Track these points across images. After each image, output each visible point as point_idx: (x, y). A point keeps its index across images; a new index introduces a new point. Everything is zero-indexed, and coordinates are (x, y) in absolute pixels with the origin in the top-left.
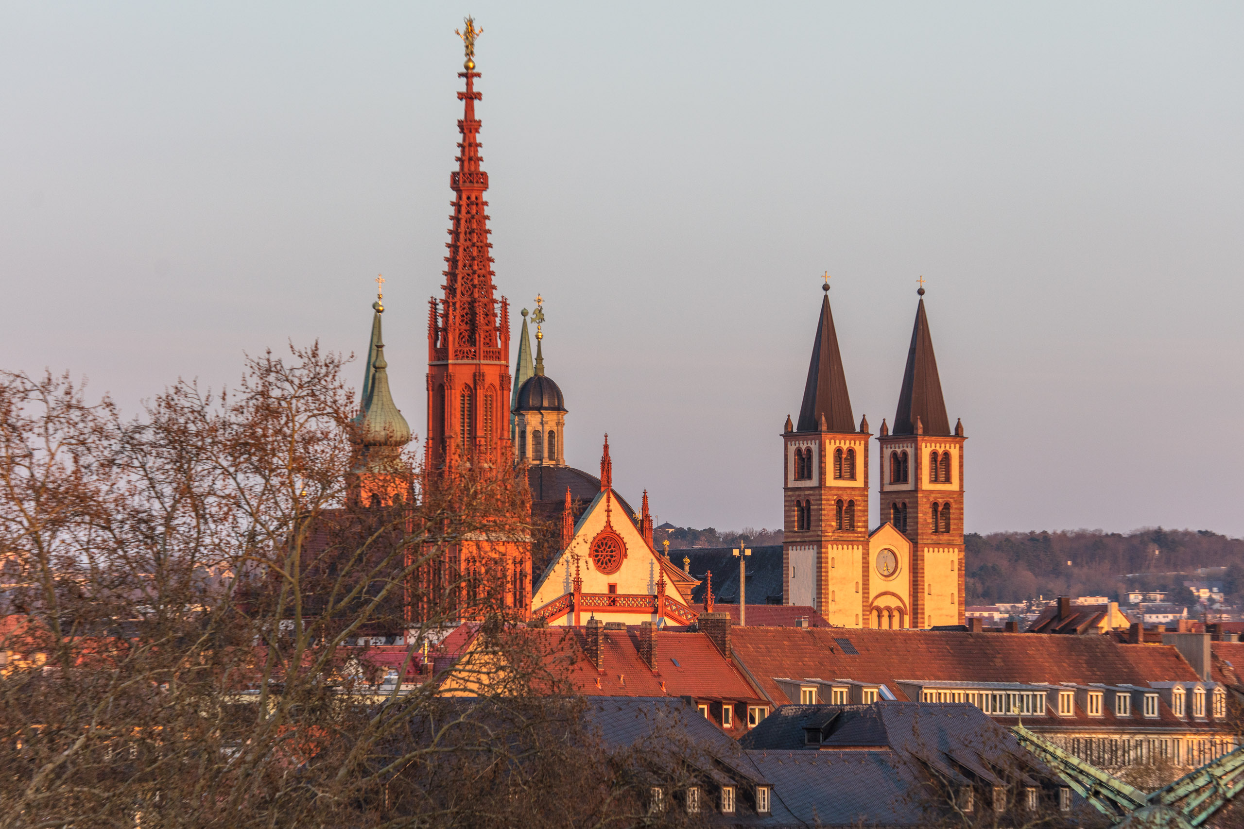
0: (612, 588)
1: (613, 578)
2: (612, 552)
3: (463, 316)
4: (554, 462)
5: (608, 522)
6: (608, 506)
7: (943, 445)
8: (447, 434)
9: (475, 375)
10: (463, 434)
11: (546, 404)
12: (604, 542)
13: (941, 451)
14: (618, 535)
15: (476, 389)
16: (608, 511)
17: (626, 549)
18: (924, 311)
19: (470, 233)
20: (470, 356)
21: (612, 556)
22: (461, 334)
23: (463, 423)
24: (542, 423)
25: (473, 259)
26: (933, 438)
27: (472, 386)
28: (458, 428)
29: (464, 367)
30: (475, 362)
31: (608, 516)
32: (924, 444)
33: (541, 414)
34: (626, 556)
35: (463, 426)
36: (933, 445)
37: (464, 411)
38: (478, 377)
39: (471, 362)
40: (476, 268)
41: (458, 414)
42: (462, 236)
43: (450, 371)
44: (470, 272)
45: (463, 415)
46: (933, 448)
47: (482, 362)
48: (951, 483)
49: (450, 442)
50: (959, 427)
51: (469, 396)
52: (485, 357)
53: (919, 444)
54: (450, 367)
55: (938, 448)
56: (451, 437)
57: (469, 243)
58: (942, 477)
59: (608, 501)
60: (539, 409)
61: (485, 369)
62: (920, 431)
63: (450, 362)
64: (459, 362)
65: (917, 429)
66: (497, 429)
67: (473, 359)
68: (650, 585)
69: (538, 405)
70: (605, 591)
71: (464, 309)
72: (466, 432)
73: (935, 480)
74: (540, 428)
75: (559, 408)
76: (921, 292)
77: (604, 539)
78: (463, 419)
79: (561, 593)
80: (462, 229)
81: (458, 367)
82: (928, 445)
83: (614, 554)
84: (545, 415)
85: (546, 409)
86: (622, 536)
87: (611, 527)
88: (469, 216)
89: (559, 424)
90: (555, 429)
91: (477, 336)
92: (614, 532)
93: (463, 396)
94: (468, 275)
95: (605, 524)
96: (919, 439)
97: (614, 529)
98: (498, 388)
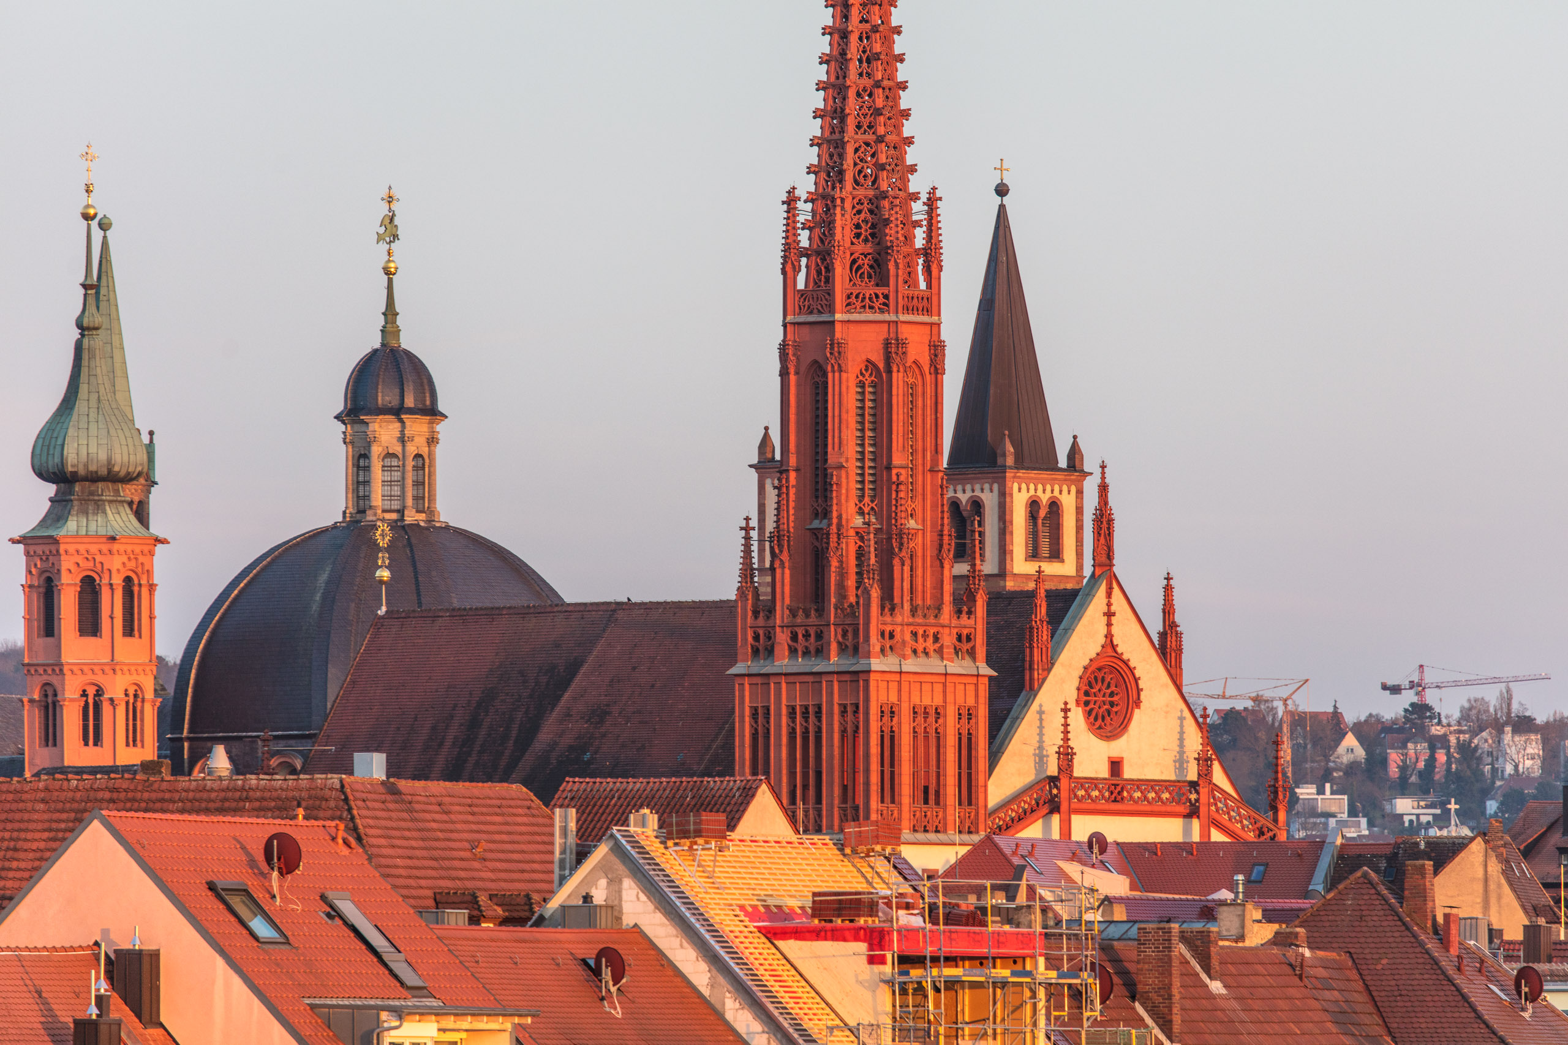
0: (1116, 765)
1: (1117, 748)
2: (1112, 694)
3: (858, 226)
4: (423, 516)
5: (1109, 636)
6: (1109, 605)
7: (1048, 487)
8: (832, 459)
9: (887, 344)
10: (862, 460)
11: (409, 402)
12: (1100, 675)
13: (1045, 498)
14: (1126, 663)
15: (889, 371)
16: (1109, 615)
17: (1139, 691)
18: (1007, 227)
19: (868, 61)
20: (877, 305)
21: (1112, 704)
22: (854, 262)
23: (863, 438)
24: (402, 440)
25: (878, 112)
26: (1033, 474)
27: (881, 366)
28: (851, 449)
29: (864, 327)
30: (886, 317)
31: (1109, 625)
32: (1016, 485)
33: (401, 421)
34: (1138, 703)
35: (862, 445)
36: (1032, 486)
37: (862, 415)
38: (893, 348)
39: (878, 317)
40: (881, 130)
41: (851, 419)
42: (853, 68)
43: (838, 335)
44: (870, 137)
45: (862, 423)
46: (1032, 492)
47: (903, 317)
48: (1063, 561)
49: (839, 477)
50: (1075, 453)
51: (874, 385)
52: (907, 310)
53: (1009, 484)
54: (838, 327)
55: (1040, 493)
56: (841, 467)
57: (866, 82)
58: (1045, 550)
59: (1109, 595)
60: (398, 412)
61: (905, 332)
62: (1010, 461)
63: (838, 316)
64: (855, 317)
65: (1004, 455)
66: (924, 450)
67: (882, 311)
68: (1180, 762)
69: (395, 403)
70: (1104, 772)
71: (859, 212)
72: (868, 456)
73: (1034, 554)
74: (397, 449)
75: (432, 412)
76: (1002, 190)
77: (1100, 669)
78: (862, 430)
79: (1029, 777)
80: (853, 52)
81: (852, 327)
82: (1024, 486)
83: (1116, 698)
84: (408, 423)
85: (411, 411)
86: (1132, 664)
87: (1114, 647)
88: (868, 26)
89: (432, 440)
90: (424, 451)
91: (891, 266)
92: (1119, 657)
93: (862, 385)
94: (867, 144)
95: (1102, 640)
96: (1009, 474)
97: (1119, 650)
98: (926, 369)
